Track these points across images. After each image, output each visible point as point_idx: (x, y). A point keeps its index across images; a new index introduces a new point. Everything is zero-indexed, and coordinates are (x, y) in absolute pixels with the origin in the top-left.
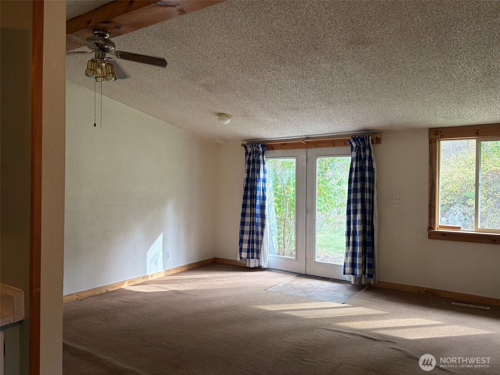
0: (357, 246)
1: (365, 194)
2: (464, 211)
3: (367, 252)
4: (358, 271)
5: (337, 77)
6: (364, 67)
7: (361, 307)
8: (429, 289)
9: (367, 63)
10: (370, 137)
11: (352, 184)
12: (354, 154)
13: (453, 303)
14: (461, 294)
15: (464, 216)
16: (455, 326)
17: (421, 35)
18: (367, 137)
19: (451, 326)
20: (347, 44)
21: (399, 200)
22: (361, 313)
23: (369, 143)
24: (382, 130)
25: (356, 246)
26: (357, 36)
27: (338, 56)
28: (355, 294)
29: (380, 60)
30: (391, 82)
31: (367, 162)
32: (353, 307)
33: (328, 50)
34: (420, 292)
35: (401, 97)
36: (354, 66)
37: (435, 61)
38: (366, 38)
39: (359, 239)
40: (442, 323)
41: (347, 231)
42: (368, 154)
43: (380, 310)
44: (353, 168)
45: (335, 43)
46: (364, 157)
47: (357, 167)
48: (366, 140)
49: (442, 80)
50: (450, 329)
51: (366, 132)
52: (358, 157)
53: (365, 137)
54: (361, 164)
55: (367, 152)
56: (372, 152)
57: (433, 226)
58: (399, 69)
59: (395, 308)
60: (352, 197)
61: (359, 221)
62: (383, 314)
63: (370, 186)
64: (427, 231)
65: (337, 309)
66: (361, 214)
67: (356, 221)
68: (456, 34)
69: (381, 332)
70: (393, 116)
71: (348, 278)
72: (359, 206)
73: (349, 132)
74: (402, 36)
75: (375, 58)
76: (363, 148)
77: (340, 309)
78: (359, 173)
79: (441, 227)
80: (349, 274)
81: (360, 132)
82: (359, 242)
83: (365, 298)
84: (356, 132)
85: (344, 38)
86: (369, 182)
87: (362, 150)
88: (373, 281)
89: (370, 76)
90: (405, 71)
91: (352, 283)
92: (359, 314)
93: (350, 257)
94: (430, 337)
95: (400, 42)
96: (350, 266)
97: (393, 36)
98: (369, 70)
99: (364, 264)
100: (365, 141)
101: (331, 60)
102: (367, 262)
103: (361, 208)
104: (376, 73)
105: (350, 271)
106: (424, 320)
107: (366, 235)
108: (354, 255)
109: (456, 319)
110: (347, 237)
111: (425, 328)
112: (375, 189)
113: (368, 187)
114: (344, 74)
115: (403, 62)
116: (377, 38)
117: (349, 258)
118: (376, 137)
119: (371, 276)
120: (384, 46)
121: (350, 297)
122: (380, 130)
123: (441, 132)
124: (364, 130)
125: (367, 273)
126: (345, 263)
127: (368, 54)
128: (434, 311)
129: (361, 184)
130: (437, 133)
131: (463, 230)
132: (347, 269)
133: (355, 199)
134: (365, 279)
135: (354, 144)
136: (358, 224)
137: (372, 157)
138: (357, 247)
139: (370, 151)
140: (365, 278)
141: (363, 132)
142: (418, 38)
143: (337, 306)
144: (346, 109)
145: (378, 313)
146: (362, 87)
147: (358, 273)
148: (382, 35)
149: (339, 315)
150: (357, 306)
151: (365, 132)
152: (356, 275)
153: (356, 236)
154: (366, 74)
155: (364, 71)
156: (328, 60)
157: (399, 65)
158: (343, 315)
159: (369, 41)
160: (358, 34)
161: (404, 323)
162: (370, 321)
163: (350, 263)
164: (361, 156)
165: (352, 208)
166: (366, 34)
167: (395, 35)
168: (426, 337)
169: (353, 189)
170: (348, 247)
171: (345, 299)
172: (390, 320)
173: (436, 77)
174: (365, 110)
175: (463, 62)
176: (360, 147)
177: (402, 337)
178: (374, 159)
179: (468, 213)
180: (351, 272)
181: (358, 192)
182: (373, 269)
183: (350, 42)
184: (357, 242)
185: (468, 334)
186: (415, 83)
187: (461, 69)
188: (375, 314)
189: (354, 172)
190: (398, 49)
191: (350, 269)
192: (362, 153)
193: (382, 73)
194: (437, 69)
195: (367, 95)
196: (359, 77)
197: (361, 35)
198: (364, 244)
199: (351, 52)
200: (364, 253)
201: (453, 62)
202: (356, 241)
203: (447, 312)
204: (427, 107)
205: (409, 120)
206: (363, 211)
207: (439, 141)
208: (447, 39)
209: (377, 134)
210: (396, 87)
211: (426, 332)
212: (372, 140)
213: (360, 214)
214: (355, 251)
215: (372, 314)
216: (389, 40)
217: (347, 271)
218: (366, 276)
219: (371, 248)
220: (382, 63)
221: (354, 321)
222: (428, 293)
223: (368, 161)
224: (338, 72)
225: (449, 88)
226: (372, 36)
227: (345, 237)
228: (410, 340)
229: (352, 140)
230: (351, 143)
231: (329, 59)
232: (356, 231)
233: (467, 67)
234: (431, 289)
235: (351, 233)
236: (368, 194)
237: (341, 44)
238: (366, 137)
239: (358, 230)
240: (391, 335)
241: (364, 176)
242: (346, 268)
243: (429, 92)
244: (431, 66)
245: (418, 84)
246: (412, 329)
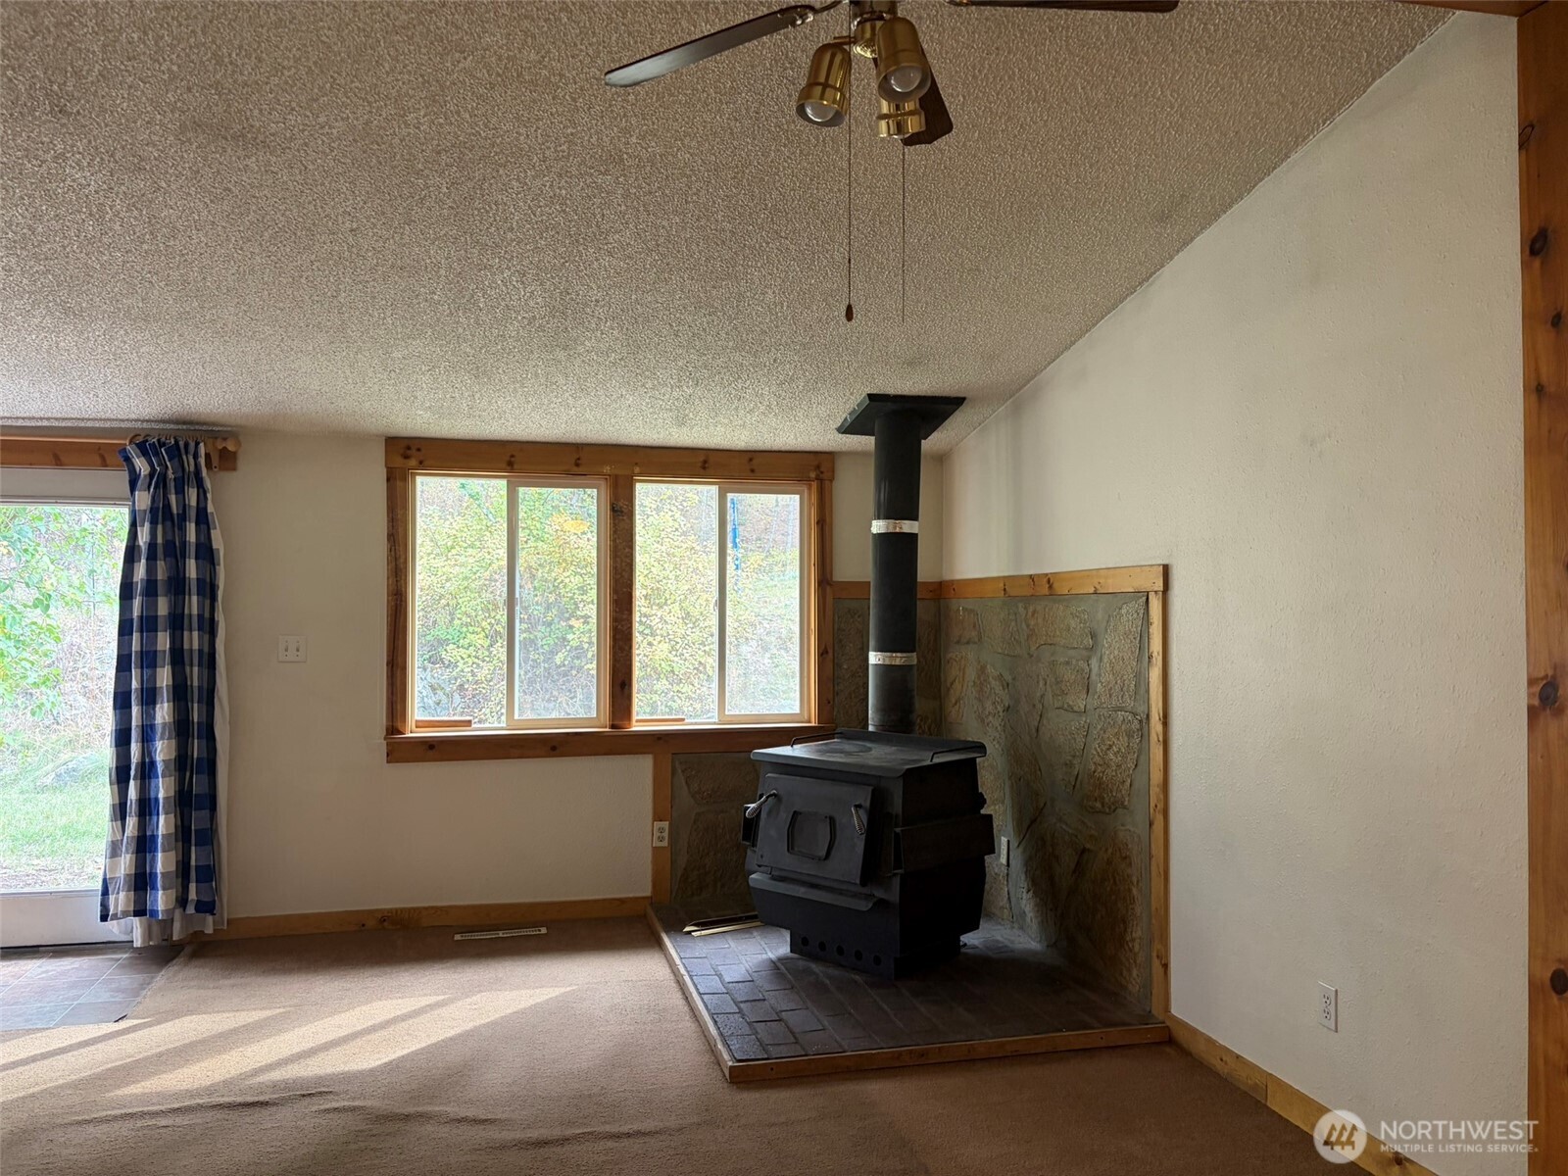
0: (158, 814)
1: (186, 633)
2: (433, 681)
3: (193, 828)
4: (161, 900)
5: (117, 227)
6: (227, 216)
7: (186, 1015)
8: (390, 911)
9: (240, 206)
10: (202, 445)
11: (137, 603)
12: (143, 499)
13: (458, 937)
14: (474, 907)
15: (435, 694)
16: (479, 996)
17: (420, 166)
18: (192, 445)
19: (469, 1000)
20: (183, 128)
21: (298, 650)
22: (192, 1037)
23: (197, 465)
24: (241, 427)
25: (150, 815)
26: (225, 111)
27: (142, 159)
28: (153, 978)
29: (282, 207)
30: (303, 280)
31: (191, 529)
32: (159, 1023)
33: (106, 125)
34: (363, 925)
35: (327, 332)
36: (192, 204)
37: (440, 248)
38: (252, 126)
39: (163, 789)
40: (443, 997)
41: (117, 768)
42: (194, 503)
43: (255, 1009)
44: (139, 546)
45: (138, 110)
46: (181, 512)
47: (156, 544)
48: (187, 453)
49: (449, 305)
50: (469, 1007)
51: (185, 427)
52: (158, 508)
53: (181, 444)
54: (170, 533)
55: (192, 496)
56: (209, 496)
57: (399, 724)
58: (337, 248)
59: (300, 991)
60: (135, 646)
61: (164, 728)
62: (268, 1018)
63: (201, 606)
64: (385, 739)
65: (99, 1046)
66: (171, 704)
67: (152, 727)
68: (506, 190)
69: (276, 1075)
70: (287, 387)
71: (116, 930)
72: (164, 677)
73: (122, 420)
74: (364, 152)
75: (269, 196)
76: (175, 479)
77: (111, 1042)
78: (161, 566)
79: (420, 724)
80: (125, 914)
81: (161, 426)
82: (164, 798)
83: (192, 983)
84: (145, 425)
85: (175, 102)
86: (198, 595)
87: (172, 485)
88: (214, 922)
89: (241, 249)
90: (354, 256)
91: (138, 943)
92: (187, 1041)
93: (128, 856)
94: (424, 1045)
95: (357, 168)
96: (129, 887)
97: (339, 145)
98: (242, 229)
99: (183, 869)
100: (184, 457)
101: (112, 165)
102: (193, 863)
103: (171, 683)
104: (261, 244)
105: (127, 904)
106: (395, 1001)
107: (188, 774)
108: (144, 845)
109: (475, 977)
110: (116, 787)
111: (403, 1023)
112: (220, 617)
113: (195, 611)
114: (149, 222)
115: (351, 231)
116: (288, 135)
117: (125, 863)
118: (220, 447)
119: (206, 907)
120: (306, 168)
121: (136, 993)
122: (236, 426)
123: (419, 450)
124: (177, 422)
125: (192, 900)
126: (105, 881)
127: (249, 178)
128: (413, 971)
129: (171, 601)
130: (409, 452)
131: (478, 730)
132: (117, 900)
133: (147, 652)
134: (182, 920)
135: (141, 465)
136: (162, 738)
137: (209, 511)
138: (155, 818)
139: (201, 490)
140: (185, 918)
141: (172, 426)
142: (408, 173)
143: (100, 1034)
144: (125, 342)
145: (250, 1020)
146: (204, 278)
147: (161, 906)
148: (306, 133)
149: (116, 1060)
150: (174, 1014)
151: (180, 427)
152: (154, 913)
153: (153, 782)
154: (228, 239)
155: (223, 227)
156: (98, 159)
157: (340, 235)
158: (129, 1060)
159: (261, 137)
160: (229, 106)
161: (340, 1027)
162: (233, 1053)
163: (127, 876)
164: (167, 506)
165: (135, 684)
166: (256, 112)
167: (346, 146)
168: (414, 1049)
169: (141, 618)
170: (119, 823)
171: (120, 1003)
172: (296, 1029)
173: (434, 293)
174: (197, 355)
175: (509, 269)
176: (163, 478)
177: (347, 1069)
178: (215, 520)
179: (443, 686)
180: (132, 909)
181: (159, 628)
182: (214, 883)
183: (195, 122)
184: (157, 799)
185: (515, 1010)
186: (375, 297)
187: (501, 286)
188: (244, 1026)
189: (143, 561)
190: (344, 188)
191: (127, 896)
192: (173, 498)
193: (282, 248)
194: (442, 272)
195: (213, 307)
196: (203, 245)
197: (239, 111)
198: (183, 801)
199: (192, 155)
200: (183, 834)
201: (485, 261)
202: (152, 795)
203: (448, 965)
204: (393, 375)
205: (333, 406)
206: (180, 693)
207: (414, 475)
208: (483, 196)
209: (225, 439)
210: (316, 298)
211: (411, 1035)
212: (207, 456)
213: (168, 701)
214: (149, 833)
215: (232, 1027)
216: (324, 152)
217: (116, 906)
218: (191, 910)
219: (206, 813)
220: (288, 217)
221: (176, 1067)
222: (386, 924)
223: (193, 525)
224: (129, 210)
225: (461, 330)
226: (272, 125)
227: (107, 789)
228: (372, 1071)
229: (132, 450)
230: (128, 460)
231: (102, 159)
232: (153, 763)
233: (515, 283)
234: (396, 910)
235: (132, 773)
236: (195, 634)
237: (161, 120)
238: (186, 445)
239: (159, 758)
240: (310, 1074)
241: (181, 575)
242: (112, 898)
243: (408, 331)
244: (428, 261)
245: (384, 302)
246: (369, 1037)
